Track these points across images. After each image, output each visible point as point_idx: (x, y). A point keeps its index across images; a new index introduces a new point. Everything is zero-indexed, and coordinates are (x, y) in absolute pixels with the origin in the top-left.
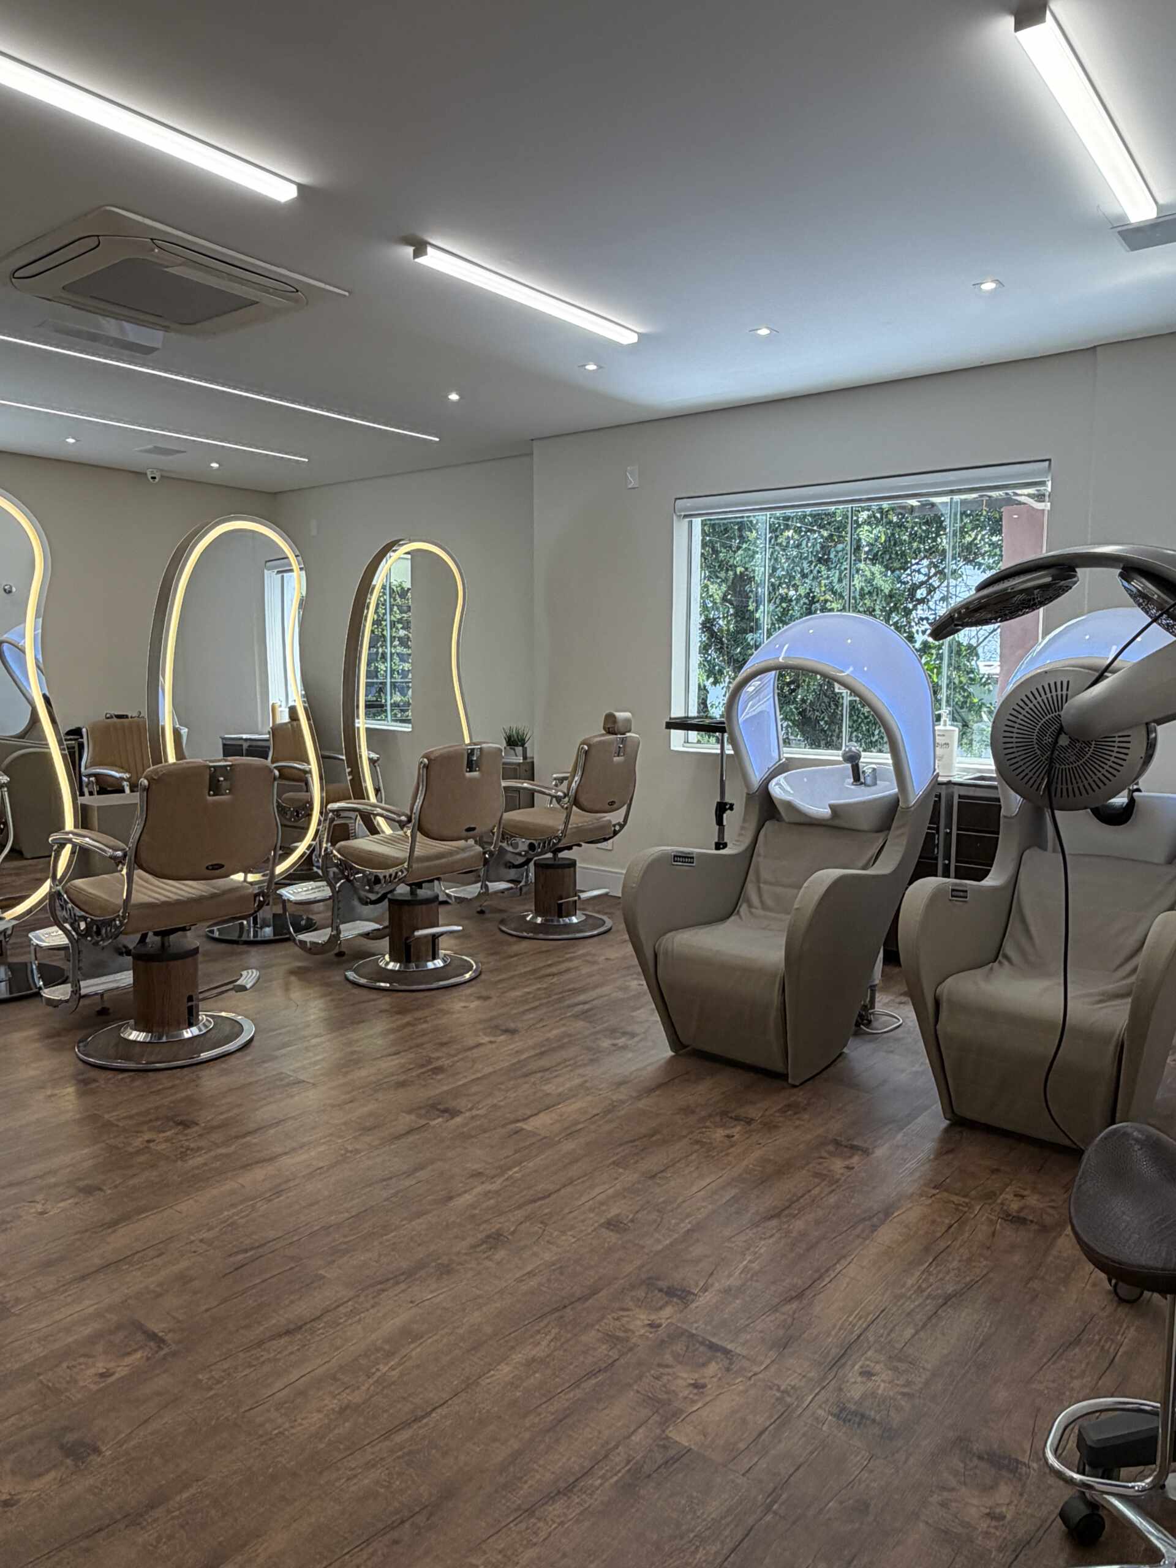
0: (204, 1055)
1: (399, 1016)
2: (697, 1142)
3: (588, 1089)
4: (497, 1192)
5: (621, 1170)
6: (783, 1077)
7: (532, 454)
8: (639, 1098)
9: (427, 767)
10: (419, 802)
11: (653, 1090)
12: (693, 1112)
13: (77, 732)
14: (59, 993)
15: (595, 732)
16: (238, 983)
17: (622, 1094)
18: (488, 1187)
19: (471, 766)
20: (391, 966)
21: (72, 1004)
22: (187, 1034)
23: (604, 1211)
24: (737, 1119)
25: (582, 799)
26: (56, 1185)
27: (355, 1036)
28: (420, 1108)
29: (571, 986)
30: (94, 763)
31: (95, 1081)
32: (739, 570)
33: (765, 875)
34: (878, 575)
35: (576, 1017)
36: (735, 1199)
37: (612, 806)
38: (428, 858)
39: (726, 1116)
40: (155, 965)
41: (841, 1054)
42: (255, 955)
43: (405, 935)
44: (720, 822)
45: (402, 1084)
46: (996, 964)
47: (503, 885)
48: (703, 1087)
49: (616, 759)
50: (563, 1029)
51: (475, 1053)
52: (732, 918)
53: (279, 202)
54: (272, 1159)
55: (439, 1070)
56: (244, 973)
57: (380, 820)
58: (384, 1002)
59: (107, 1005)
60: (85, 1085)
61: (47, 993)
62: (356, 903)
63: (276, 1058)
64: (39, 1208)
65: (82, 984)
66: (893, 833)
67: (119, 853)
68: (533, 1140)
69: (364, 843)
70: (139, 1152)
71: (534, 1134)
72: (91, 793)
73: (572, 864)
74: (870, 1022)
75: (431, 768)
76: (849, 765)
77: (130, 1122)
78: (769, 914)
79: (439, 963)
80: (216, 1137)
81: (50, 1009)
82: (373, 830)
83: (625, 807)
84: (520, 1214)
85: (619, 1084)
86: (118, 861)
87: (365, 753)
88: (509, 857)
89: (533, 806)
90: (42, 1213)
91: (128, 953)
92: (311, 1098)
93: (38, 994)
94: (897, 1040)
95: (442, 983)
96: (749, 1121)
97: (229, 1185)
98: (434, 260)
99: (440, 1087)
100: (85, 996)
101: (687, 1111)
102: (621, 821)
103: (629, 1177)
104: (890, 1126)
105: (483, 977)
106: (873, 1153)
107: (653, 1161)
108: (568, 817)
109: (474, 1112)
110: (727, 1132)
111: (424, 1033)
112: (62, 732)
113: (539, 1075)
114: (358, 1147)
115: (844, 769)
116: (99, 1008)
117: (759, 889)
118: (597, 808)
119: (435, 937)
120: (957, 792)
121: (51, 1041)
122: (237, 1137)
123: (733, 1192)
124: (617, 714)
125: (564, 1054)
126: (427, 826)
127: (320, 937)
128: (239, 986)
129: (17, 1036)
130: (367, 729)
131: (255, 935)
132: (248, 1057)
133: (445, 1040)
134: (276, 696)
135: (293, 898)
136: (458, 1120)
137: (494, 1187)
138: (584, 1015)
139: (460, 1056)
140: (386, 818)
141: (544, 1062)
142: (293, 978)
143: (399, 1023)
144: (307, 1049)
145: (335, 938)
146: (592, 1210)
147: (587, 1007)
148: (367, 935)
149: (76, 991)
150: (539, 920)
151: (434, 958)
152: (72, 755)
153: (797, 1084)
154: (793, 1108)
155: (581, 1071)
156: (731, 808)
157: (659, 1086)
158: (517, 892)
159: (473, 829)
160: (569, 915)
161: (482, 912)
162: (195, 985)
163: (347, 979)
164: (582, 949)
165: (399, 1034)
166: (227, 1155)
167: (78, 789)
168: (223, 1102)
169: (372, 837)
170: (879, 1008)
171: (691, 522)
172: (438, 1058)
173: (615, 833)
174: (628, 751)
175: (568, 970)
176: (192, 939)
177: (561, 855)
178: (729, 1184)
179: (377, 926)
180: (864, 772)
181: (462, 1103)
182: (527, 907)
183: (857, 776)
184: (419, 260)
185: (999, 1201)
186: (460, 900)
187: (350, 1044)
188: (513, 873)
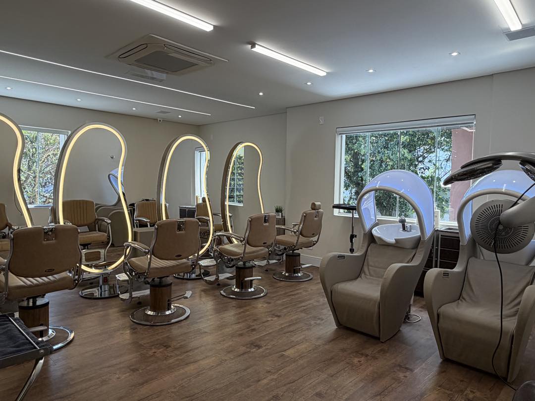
0: (173, 321)
1: (239, 309)
2: (348, 363)
3: (306, 340)
4: (276, 379)
5: (320, 373)
6: (378, 339)
7: (286, 112)
8: (326, 344)
9: (250, 221)
10: (247, 234)
11: (330, 341)
12: (345, 351)
13: (133, 205)
14: (125, 296)
15: (308, 209)
16: (185, 296)
17: (319, 342)
18: (272, 377)
19: (265, 221)
20: (236, 290)
21: (129, 301)
22: (168, 313)
23: (315, 389)
24: (362, 354)
25: (304, 233)
26: (123, 367)
27: (224, 316)
28: (247, 344)
29: (299, 300)
30: (138, 217)
31: (136, 328)
32: (356, 151)
33: (371, 263)
34: (406, 153)
35: (301, 311)
36: (363, 387)
37: (314, 235)
38: (250, 253)
39: (358, 353)
40: (157, 288)
41: (399, 330)
42: (190, 285)
43: (241, 279)
44: (351, 241)
45: (241, 335)
46: (459, 301)
47: (274, 261)
48: (349, 341)
49: (315, 219)
50: (297, 316)
51: (266, 324)
52: (359, 279)
53: (206, 31)
54: (195, 362)
55: (254, 330)
56: (187, 292)
57: (234, 239)
58: (234, 303)
59: (140, 301)
60: (134, 330)
61: (121, 296)
62: (224, 267)
63: (197, 323)
64: (117, 376)
65: (133, 293)
66: (419, 249)
67: (147, 251)
68: (288, 359)
69: (228, 247)
70: (151, 356)
71: (288, 357)
72: (137, 227)
73: (299, 255)
74: (409, 318)
75: (252, 221)
76: (401, 224)
77: (148, 345)
78: (372, 277)
79: (252, 289)
80: (177, 352)
81: (122, 302)
82: (231, 242)
83: (318, 236)
84: (285, 388)
85: (319, 338)
86: (146, 253)
87: (228, 214)
88: (277, 252)
89: (284, 234)
90: (118, 378)
91: (148, 283)
92: (209, 339)
93: (118, 296)
94: (419, 325)
95: (253, 297)
96: (367, 356)
97: (182, 371)
98: (258, 49)
99: (254, 337)
100: (134, 298)
101: (343, 350)
102: (316, 240)
103: (324, 376)
104: (420, 360)
105: (268, 295)
106: (414, 371)
107: (332, 370)
108: (298, 238)
109: (266, 347)
110: (359, 359)
111: (248, 316)
112: (128, 205)
113: (289, 333)
114: (226, 358)
115: (398, 225)
116: (138, 301)
117: (368, 268)
118: (309, 236)
119: (251, 281)
120: (441, 234)
121: (122, 313)
122: (185, 353)
123: (362, 384)
124: (316, 203)
125: (297, 326)
126: (250, 242)
127: (212, 278)
128: (185, 297)
129: (111, 311)
130: (229, 205)
131: (190, 277)
132: (188, 322)
133: (255, 319)
134: (197, 193)
135: (203, 265)
136: (261, 350)
137: (275, 377)
138: (304, 311)
139: (261, 325)
140: (235, 238)
141: (291, 329)
142: (203, 293)
143: (240, 311)
144: (208, 320)
145: (217, 279)
146: (310, 388)
147: (305, 308)
148: (228, 278)
149: (131, 295)
150: (287, 274)
151: (251, 288)
152: (131, 212)
153: (383, 341)
154: (383, 351)
155: (304, 333)
156: (356, 237)
157: (333, 340)
158: (279, 264)
159: (266, 243)
160: (297, 273)
161: (267, 270)
162: (170, 295)
163: (221, 294)
164: (303, 286)
165: (240, 315)
166: (181, 359)
167: (133, 226)
168: (179, 339)
169: (230, 245)
170: (412, 313)
171: (342, 136)
172: (253, 325)
173: (314, 244)
174: (319, 216)
175: (298, 294)
176: (170, 280)
177: (295, 252)
178: (361, 381)
179: (231, 275)
180: (407, 227)
181: (263, 343)
182: (282, 269)
183: (404, 228)
184: (253, 49)
185: (465, 394)
186: (259, 266)
187: (222, 319)
188: (278, 257)
